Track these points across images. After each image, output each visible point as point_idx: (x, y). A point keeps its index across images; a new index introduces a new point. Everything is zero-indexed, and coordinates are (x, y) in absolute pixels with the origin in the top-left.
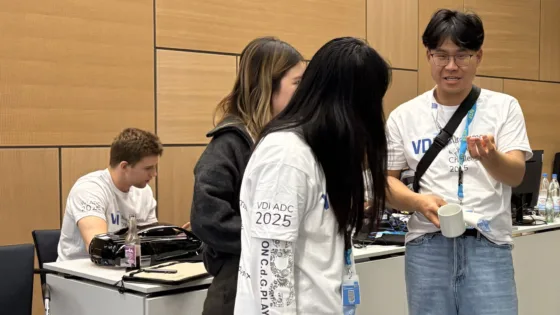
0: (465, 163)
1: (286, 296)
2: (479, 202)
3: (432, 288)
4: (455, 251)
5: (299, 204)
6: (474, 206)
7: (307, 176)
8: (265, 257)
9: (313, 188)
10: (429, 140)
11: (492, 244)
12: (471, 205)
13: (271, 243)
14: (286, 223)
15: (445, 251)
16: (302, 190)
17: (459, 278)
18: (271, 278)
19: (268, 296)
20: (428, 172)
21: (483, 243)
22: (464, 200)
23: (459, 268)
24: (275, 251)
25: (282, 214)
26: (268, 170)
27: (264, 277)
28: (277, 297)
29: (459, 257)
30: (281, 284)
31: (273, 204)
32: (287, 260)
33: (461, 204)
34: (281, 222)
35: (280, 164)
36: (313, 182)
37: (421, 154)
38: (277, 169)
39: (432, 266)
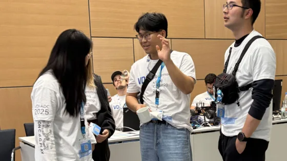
0: (160, 88)
1: (50, 145)
2: (166, 107)
3: (147, 149)
4: (155, 131)
5: (52, 105)
6: (164, 109)
7: (55, 93)
8: (39, 129)
9: (59, 98)
10: (144, 77)
11: (174, 128)
12: (163, 108)
13: (42, 122)
14: (47, 113)
15: (151, 131)
16: (54, 99)
17: (157, 144)
18: (43, 137)
19: (43, 146)
20: (145, 93)
21: (169, 127)
22: (159, 106)
23: (157, 139)
24: (43, 126)
25: (45, 109)
26: (38, 91)
27: (40, 137)
28: (46, 146)
29: (157, 134)
30: (47, 140)
31: (40, 105)
32: (49, 129)
33: (157, 108)
34: (44, 113)
35: (42, 88)
36: (58, 95)
37: (142, 84)
38: (41, 90)
39: (147, 138)
